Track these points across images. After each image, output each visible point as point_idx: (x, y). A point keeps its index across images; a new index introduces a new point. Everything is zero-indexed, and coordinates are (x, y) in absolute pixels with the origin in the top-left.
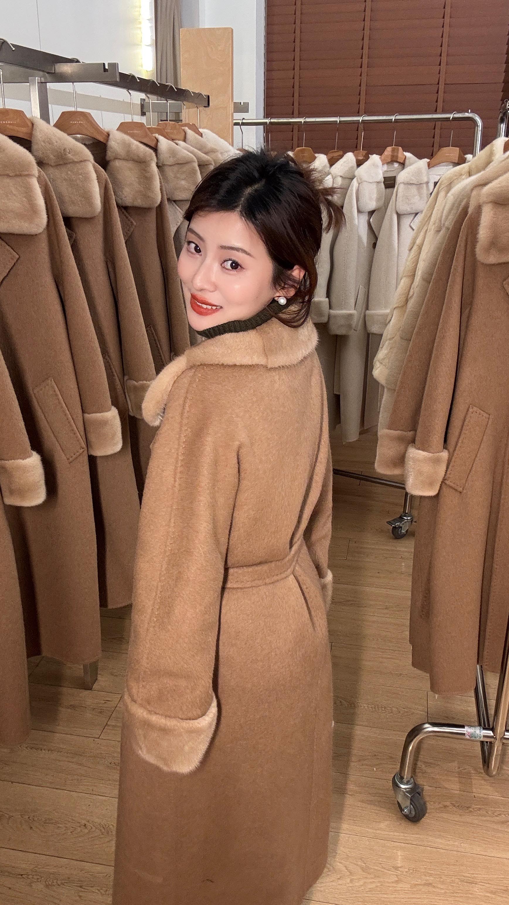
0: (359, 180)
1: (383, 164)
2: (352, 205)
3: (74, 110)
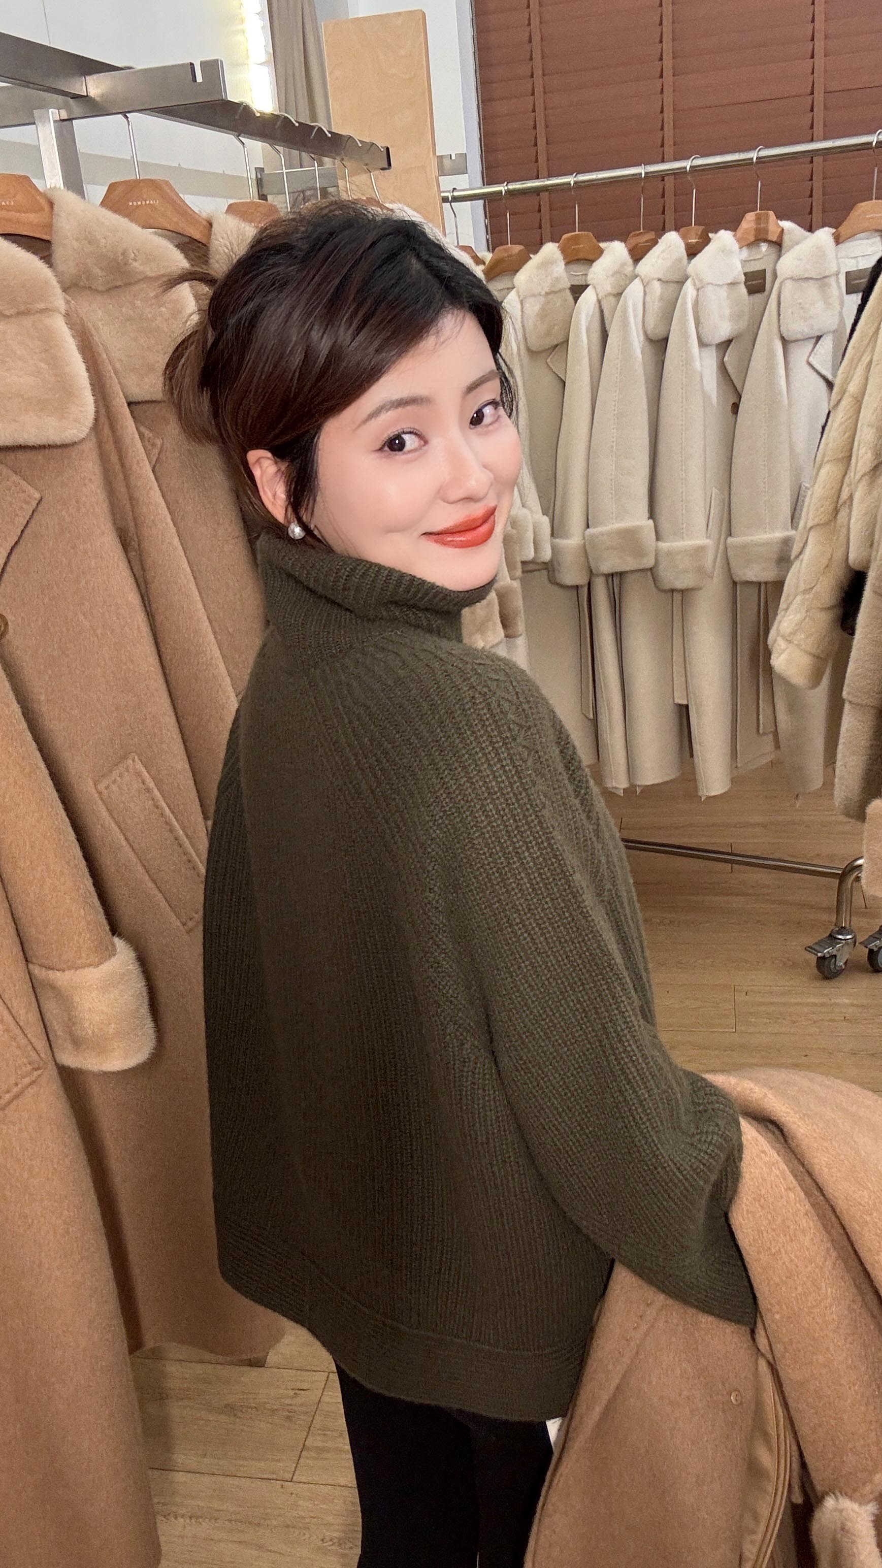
0: (697, 283)
1: (741, 248)
2: (686, 332)
3: (133, 178)
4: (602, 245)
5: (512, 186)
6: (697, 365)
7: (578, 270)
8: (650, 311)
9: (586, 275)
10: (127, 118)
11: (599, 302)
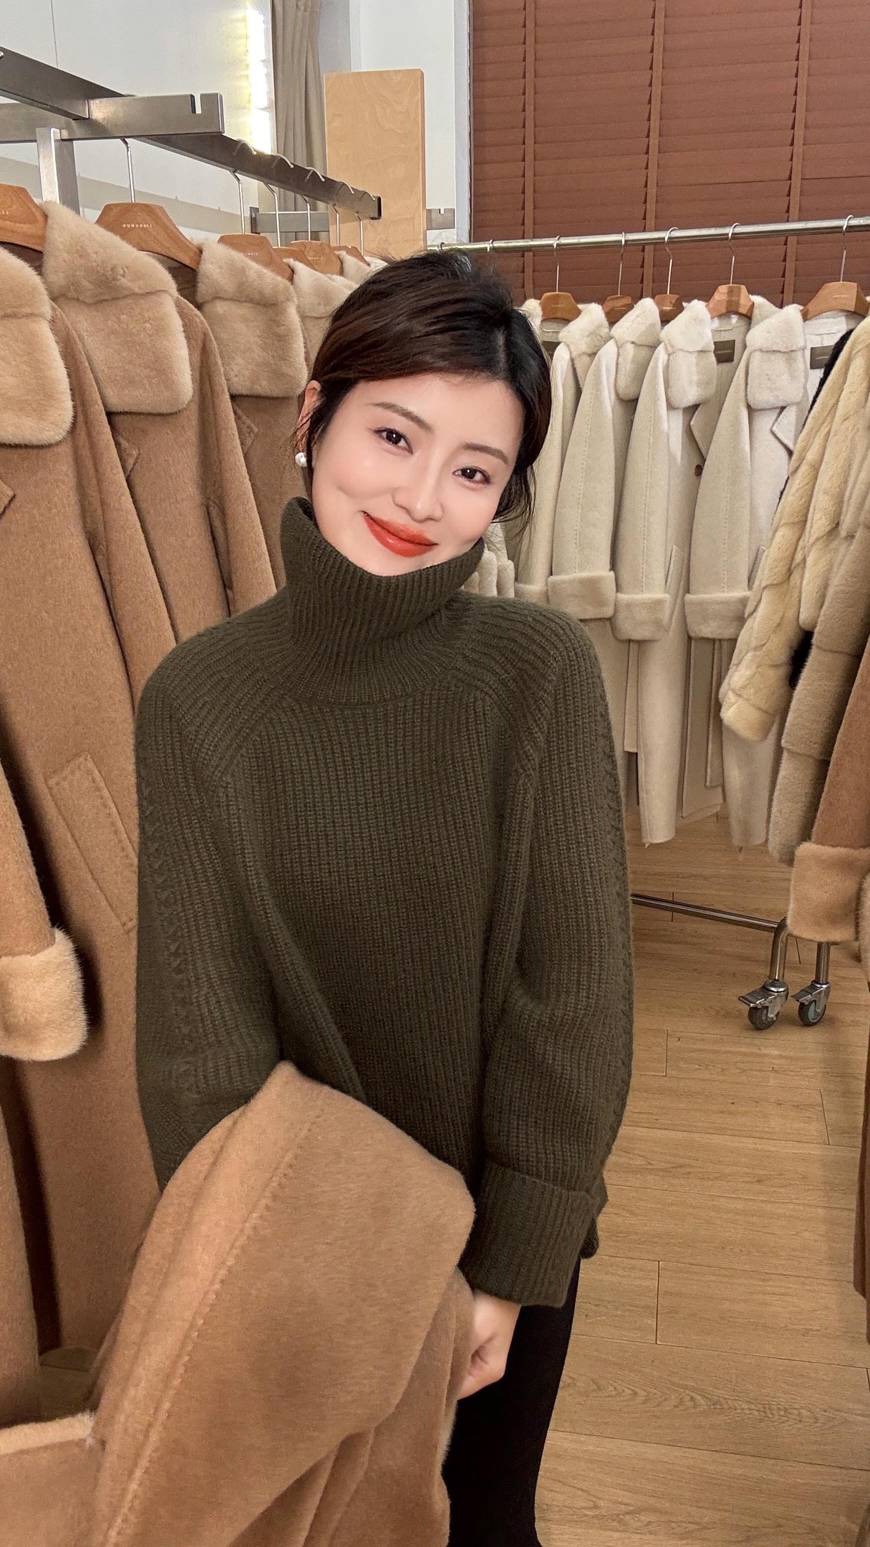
0: (669, 349)
1: (712, 318)
2: (656, 395)
3: (128, 201)
4: (580, 306)
5: (497, 244)
6: (665, 426)
8: (622, 372)
10: (126, 143)
11: (572, 360)
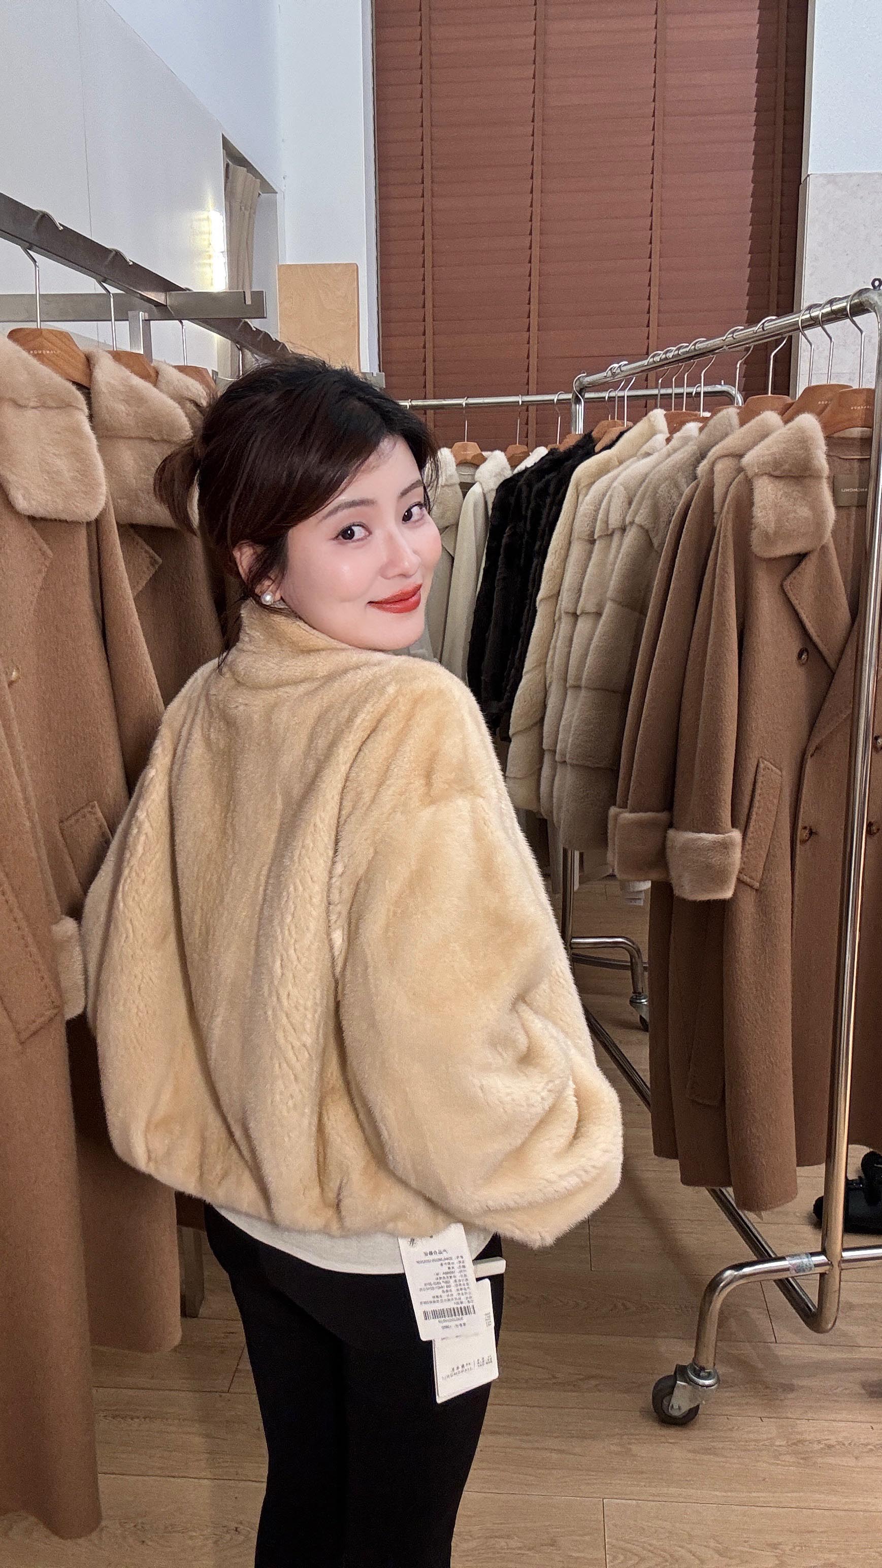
3: (183, 364)
4: (485, 454)
5: (415, 403)
7: (467, 471)
9: (473, 475)
10: (181, 323)
11: (484, 495)
